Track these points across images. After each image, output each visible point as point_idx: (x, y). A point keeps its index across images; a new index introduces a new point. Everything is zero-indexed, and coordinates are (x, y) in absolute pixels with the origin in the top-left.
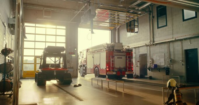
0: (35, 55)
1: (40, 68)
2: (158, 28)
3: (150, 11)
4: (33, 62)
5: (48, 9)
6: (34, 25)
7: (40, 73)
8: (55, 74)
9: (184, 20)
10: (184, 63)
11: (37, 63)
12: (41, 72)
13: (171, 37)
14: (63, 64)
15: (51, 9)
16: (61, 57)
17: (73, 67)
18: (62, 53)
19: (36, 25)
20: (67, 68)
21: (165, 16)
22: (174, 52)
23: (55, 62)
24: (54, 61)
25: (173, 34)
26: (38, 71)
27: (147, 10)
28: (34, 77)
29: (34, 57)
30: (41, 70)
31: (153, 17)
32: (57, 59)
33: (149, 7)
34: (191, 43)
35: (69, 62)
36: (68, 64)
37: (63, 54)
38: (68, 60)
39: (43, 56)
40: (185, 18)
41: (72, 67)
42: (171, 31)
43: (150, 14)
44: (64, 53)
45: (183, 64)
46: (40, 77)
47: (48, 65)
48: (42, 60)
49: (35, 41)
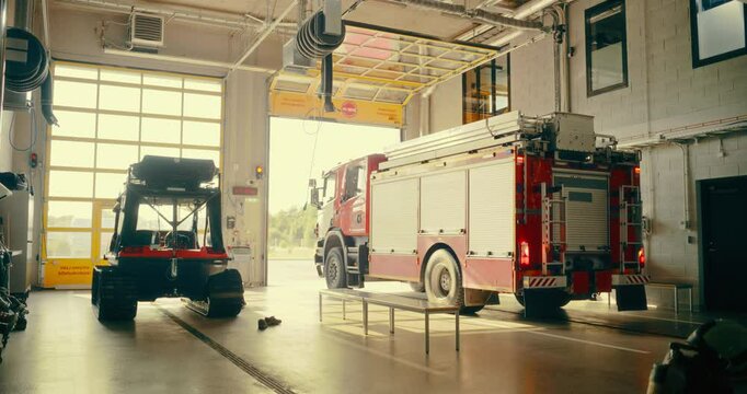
0: (97, 196)
1: (112, 249)
2: (591, 93)
3: (560, 28)
4: (89, 225)
5: (149, 10)
6: (91, 73)
7: (113, 267)
8: (174, 274)
9: (697, 63)
10: (694, 234)
11: (103, 226)
12: (116, 263)
13: (644, 128)
14: (209, 234)
15: (163, 12)
16: (198, 205)
17: (248, 247)
18: (203, 185)
19: (102, 74)
20: (225, 247)
21: (620, 44)
22: (654, 190)
23: (175, 223)
24: (171, 220)
25: (649, 119)
26: (105, 259)
27: (549, 22)
28: (90, 287)
29: (90, 204)
30: (114, 257)
31: (572, 51)
32: (184, 211)
33: (555, 12)
34: (725, 155)
35: (231, 225)
36: (231, 231)
37: (208, 190)
38: (228, 218)
39: (124, 197)
40: (703, 55)
41: (243, 244)
42: (646, 108)
43: (560, 37)
44: (214, 187)
45: (691, 240)
46: (111, 287)
47: (148, 234)
48: (122, 215)
49: (96, 141)
